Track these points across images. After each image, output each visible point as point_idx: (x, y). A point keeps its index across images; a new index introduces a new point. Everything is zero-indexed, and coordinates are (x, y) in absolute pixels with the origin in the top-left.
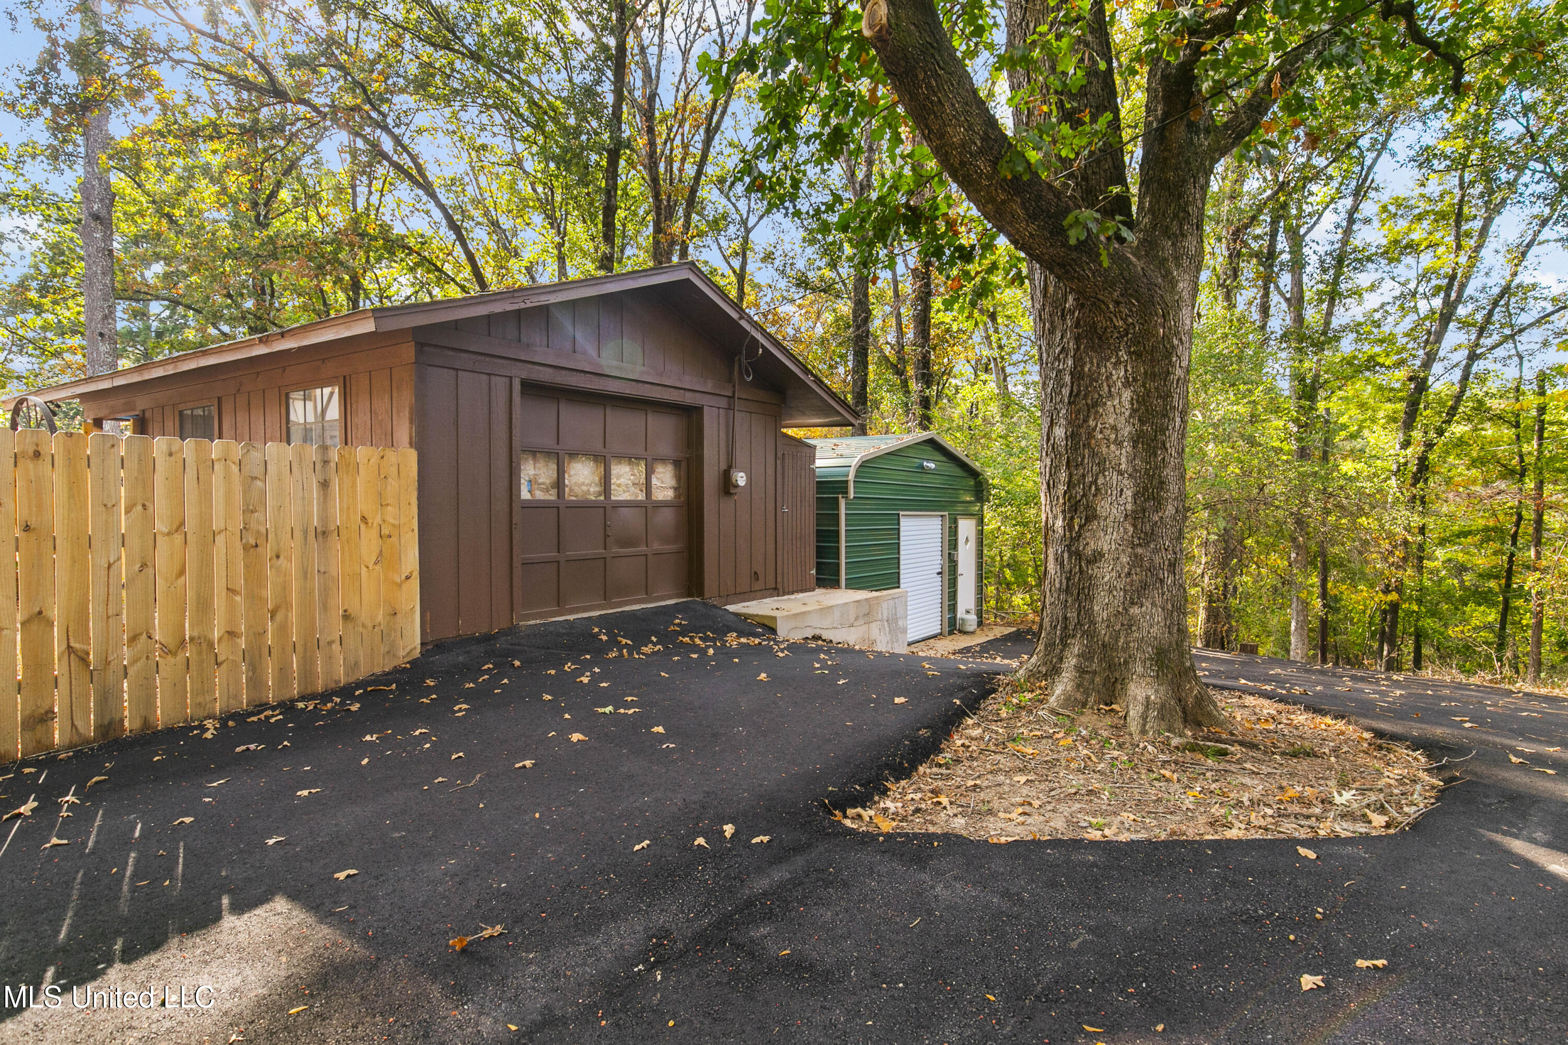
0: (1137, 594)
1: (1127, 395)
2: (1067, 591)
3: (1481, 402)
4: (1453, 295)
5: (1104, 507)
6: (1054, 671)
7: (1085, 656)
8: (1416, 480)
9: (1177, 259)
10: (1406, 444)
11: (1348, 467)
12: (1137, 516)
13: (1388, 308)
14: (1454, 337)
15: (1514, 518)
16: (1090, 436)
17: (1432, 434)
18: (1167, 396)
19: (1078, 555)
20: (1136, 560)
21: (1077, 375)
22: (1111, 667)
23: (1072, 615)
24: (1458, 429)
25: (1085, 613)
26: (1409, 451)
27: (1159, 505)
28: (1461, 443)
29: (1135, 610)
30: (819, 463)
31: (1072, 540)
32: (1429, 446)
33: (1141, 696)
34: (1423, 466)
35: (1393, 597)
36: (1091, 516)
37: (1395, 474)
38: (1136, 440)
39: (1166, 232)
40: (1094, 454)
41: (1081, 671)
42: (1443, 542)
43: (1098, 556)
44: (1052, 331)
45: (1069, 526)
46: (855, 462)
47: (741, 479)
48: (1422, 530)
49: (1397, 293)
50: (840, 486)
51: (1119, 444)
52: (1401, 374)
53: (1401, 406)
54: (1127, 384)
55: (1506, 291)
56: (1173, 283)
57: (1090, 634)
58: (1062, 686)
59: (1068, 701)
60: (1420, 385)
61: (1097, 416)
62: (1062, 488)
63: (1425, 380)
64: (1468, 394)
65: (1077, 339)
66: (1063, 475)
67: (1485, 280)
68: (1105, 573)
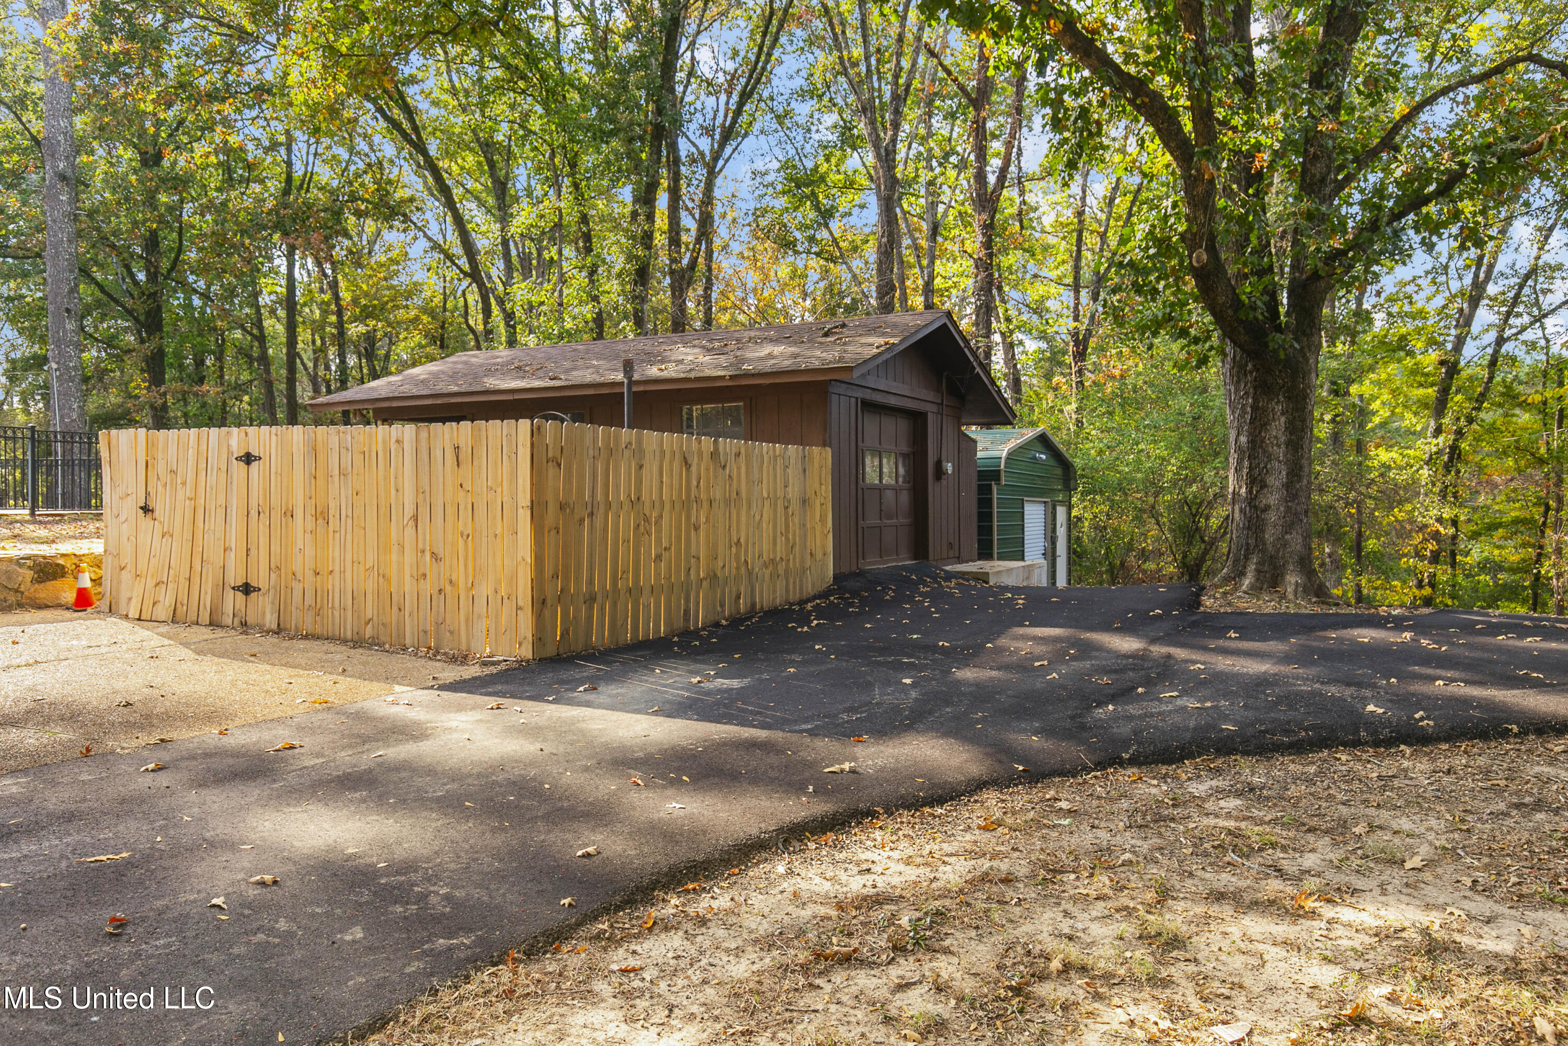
0: (1288, 528)
1: (1283, 419)
2: (1249, 528)
3: (1509, 388)
4: (1482, 276)
5: (1271, 480)
6: (1242, 574)
7: (1260, 563)
8: (1447, 468)
9: (1309, 347)
10: (1438, 431)
11: (1384, 456)
12: (1288, 486)
13: (1419, 281)
14: (1485, 316)
15: (1542, 509)
16: (1263, 441)
17: (1463, 422)
18: (1304, 421)
19: (1256, 507)
20: (1288, 509)
21: (1255, 408)
22: (1275, 568)
23: (1252, 542)
24: (1487, 416)
25: (1260, 540)
26: (1441, 439)
27: (1300, 479)
28: (1492, 429)
29: (1288, 537)
30: (980, 454)
31: (1251, 500)
32: (1459, 433)
33: (1293, 580)
34: (1455, 452)
35: (1427, 591)
36: (1264, 485)
37: (1427, 463)
38: (1288, 443)
39: (1304, 333)
40: (1265, 452)
41: (1258, 571)
42: (1475, 536)
43: (1267, 508)
44: (1238, 382)
45: (1250, 492)
46: (1004, 454)
47: (949, 467)
48: (1454, 522)
49: (1429, 267)
50: (995, 475)
51: (1279, 446)
52: (1433, 356)
53: (1431, 392)
54: (1283, 413)
55: (1533, 272)
56: (1307, 360)
57: (1263, 551)
58: (1247, 582)
59: (1252, 587)
60: (1451, 368)
61: (1267, 431)
62: (1245, 471)
63: (1457, 363)
64: (1498, 379)
65: (1255, 388)
66: (1246, 463)
67: (1515, 256)
68: (1272, 517)
